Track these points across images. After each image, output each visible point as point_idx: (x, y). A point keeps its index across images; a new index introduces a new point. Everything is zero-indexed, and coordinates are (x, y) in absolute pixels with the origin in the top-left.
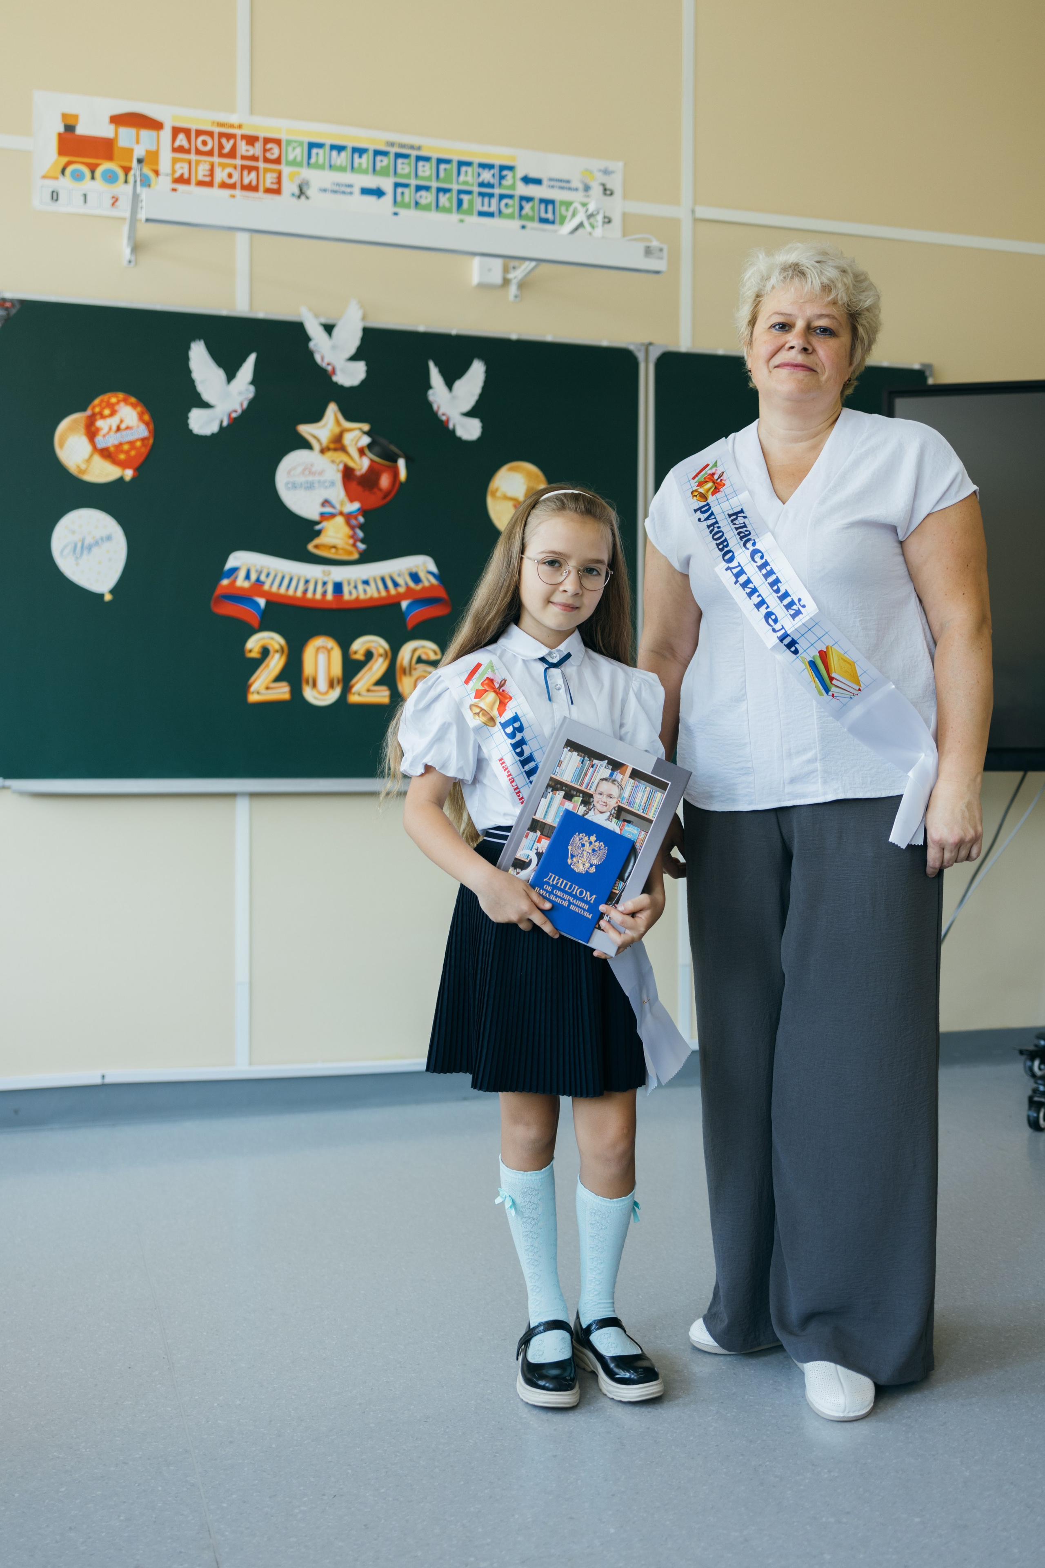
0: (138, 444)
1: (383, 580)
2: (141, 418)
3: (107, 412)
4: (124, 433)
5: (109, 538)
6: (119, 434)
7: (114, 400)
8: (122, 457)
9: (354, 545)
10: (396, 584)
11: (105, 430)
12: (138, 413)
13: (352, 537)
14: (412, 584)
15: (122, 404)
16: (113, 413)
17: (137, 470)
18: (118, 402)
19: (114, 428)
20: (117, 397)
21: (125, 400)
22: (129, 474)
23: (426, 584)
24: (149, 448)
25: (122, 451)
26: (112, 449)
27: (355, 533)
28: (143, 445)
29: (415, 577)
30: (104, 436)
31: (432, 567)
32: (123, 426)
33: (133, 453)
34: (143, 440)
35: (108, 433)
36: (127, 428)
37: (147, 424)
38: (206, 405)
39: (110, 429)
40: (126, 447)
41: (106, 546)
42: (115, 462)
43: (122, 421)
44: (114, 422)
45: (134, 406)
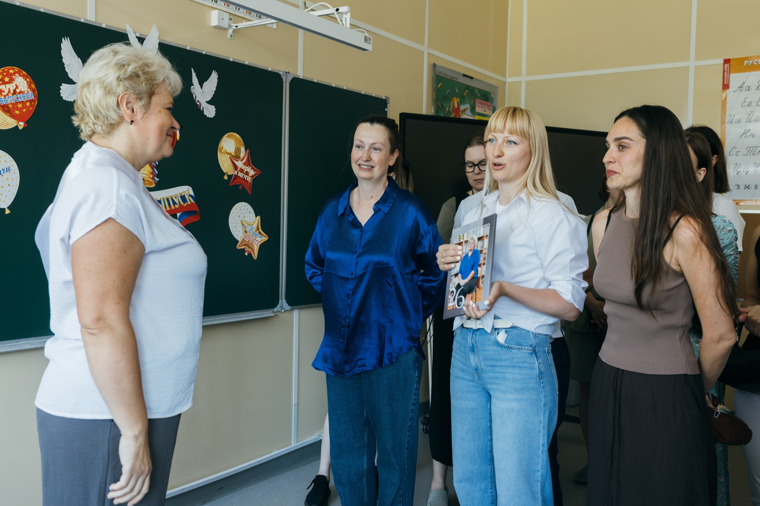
0: (28, 104)
1: (168, 199)
2: (29, 86)
3: (7, 79)
4: (19, 96)
5: (8, 170)
6: (15, 96)
7: (12, 71)
8: (17, 112)
9: (153, 179)
10: (174, 203)
11: (6, 92)
12: (27, 82)
13: (152, 173)
14: (182, 203)
15: (17, 75)
16: (11, 81)
17: (26, 122)
18: (14, 74)
19: (12, 92)
20: (13, 69)
21: (19, 73)
22: (21, 125)
23: (189, 203)
24: (35, 107)
25: (17, 109)
26: (10, 106)
27: (154, 170)
28: (31, 105)
29: (183, 198)
30: (5, 96)
31: (192, 193)
32: (18, 91)
33: (24, 110)
34: (30, 101)
35: (7, 94)
36: (21, 92)
37: (33, 91)
38: (71, 82)
39: (9, 91)
40: (20, 106)
41: (6, 175)
42: (13, 116)
43: (17, 87)
44: (12, 87)
45: (23, 76)
